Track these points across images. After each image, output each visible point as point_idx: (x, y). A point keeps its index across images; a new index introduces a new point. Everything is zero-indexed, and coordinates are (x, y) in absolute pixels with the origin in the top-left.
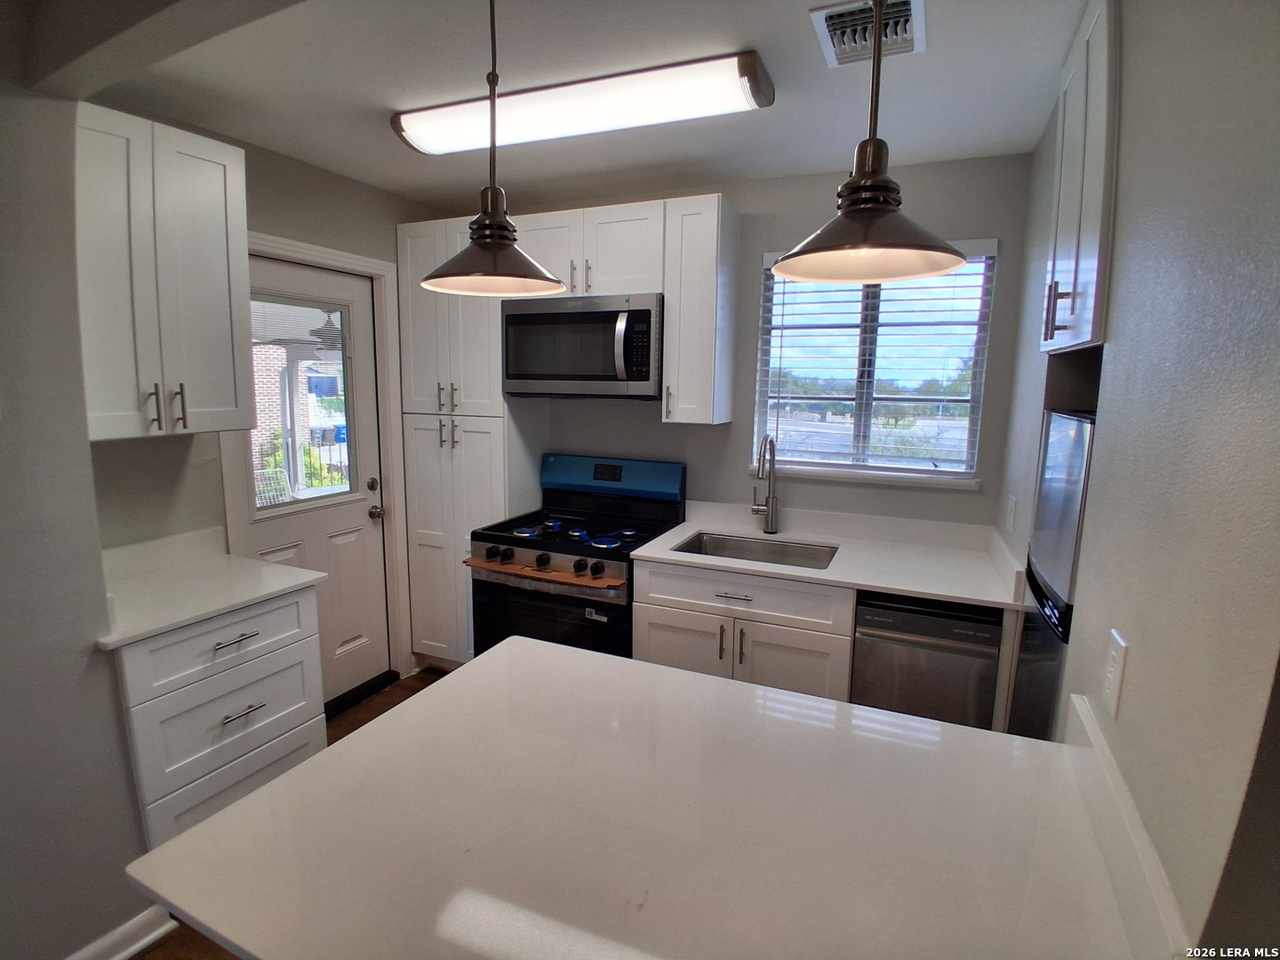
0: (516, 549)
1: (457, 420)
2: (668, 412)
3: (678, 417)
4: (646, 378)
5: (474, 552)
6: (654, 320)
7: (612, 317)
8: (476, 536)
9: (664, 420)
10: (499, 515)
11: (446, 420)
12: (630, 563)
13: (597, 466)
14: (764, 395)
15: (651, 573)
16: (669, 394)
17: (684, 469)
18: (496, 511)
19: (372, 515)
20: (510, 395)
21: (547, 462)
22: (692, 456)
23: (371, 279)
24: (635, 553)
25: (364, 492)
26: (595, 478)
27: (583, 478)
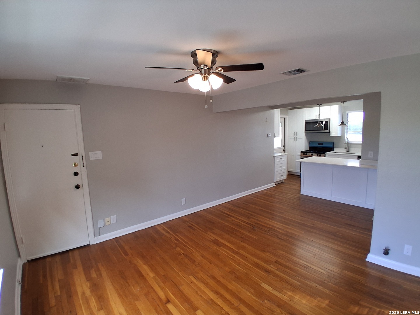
0: (307, 153)
1: (297, 137)
2: (331, 135)
3: (332, 135)
4: (327, 130)
5: (301, 154)
6: (329, 122)
7: (322, 122)
8: (301, 152)
9: (330, 136)
10: (304, 150)
11: (295, 137)
12: (325, 154)
13: (319, 143)
14: (347, 131)
15: (328, 155)
16: (331, 132)
17: (333, 143)
18: (303, 150)
19: (283, 150)
20: (306, 133)
21: (310, 143)
22: (335, 141)
23: (285, 118)
24: (325, 153)
25: (283, 147)
26: (318, 145)
27: (316, 145)
